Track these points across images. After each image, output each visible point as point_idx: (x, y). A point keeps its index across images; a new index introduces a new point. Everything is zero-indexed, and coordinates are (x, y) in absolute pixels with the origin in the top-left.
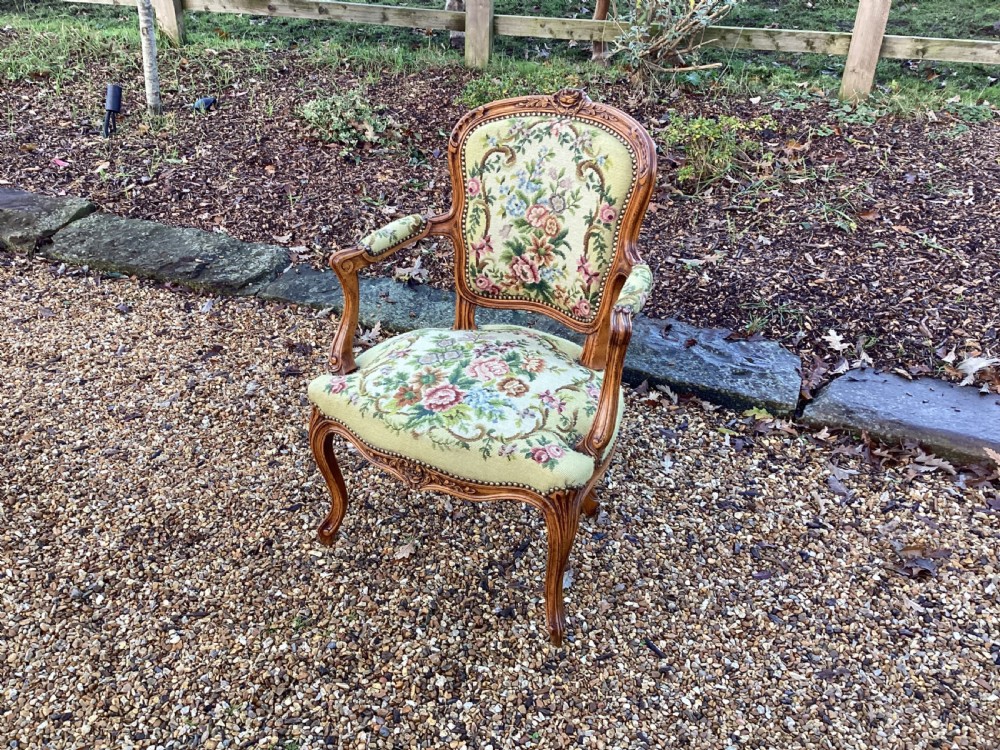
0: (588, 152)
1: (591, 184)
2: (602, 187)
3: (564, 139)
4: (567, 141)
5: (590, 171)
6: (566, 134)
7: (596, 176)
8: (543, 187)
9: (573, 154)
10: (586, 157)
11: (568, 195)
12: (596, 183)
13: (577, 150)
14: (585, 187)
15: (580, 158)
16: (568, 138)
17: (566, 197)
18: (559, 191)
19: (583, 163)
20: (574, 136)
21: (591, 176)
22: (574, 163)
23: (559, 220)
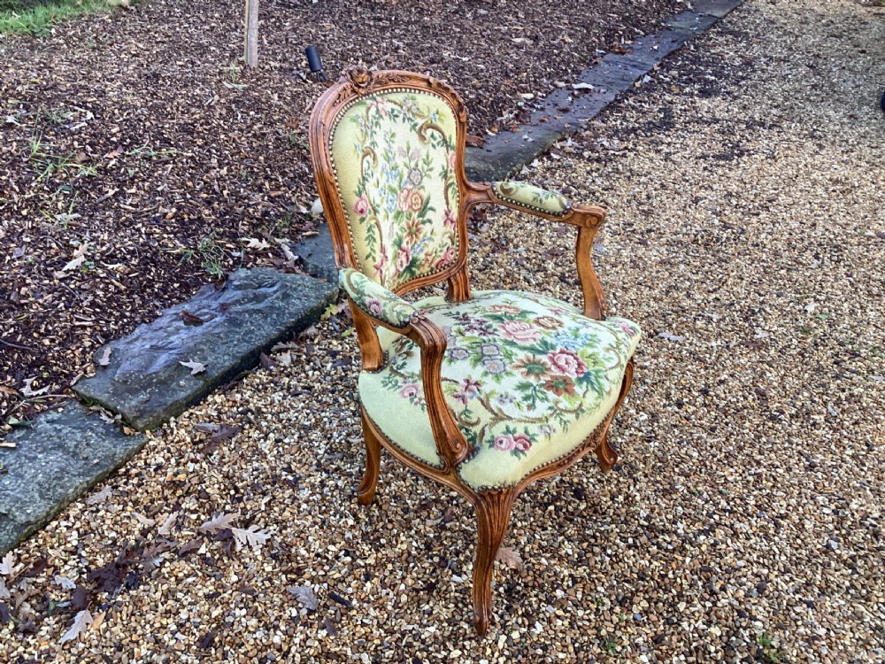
0: (420, 116)
1: (435, 143)
2: (444, 140)
3: (393, 116)
4: (397, 116)
5: (430, 131)
6: (393, 111)
7: (437, 134)
8: (400, 169)
9: (408, 125)
10: (420, 122)
11: (421, 163)
12: (439, 139)
13: (409, 119)
14: (431, 148)
15: (416, 125)
16: (396, 113)
17: (420, 167)
18: (413, 165)
19: (421, 127)
20: (399, 108)
21: (432, 136)
22: (413, 131)
23: (421, 192)
